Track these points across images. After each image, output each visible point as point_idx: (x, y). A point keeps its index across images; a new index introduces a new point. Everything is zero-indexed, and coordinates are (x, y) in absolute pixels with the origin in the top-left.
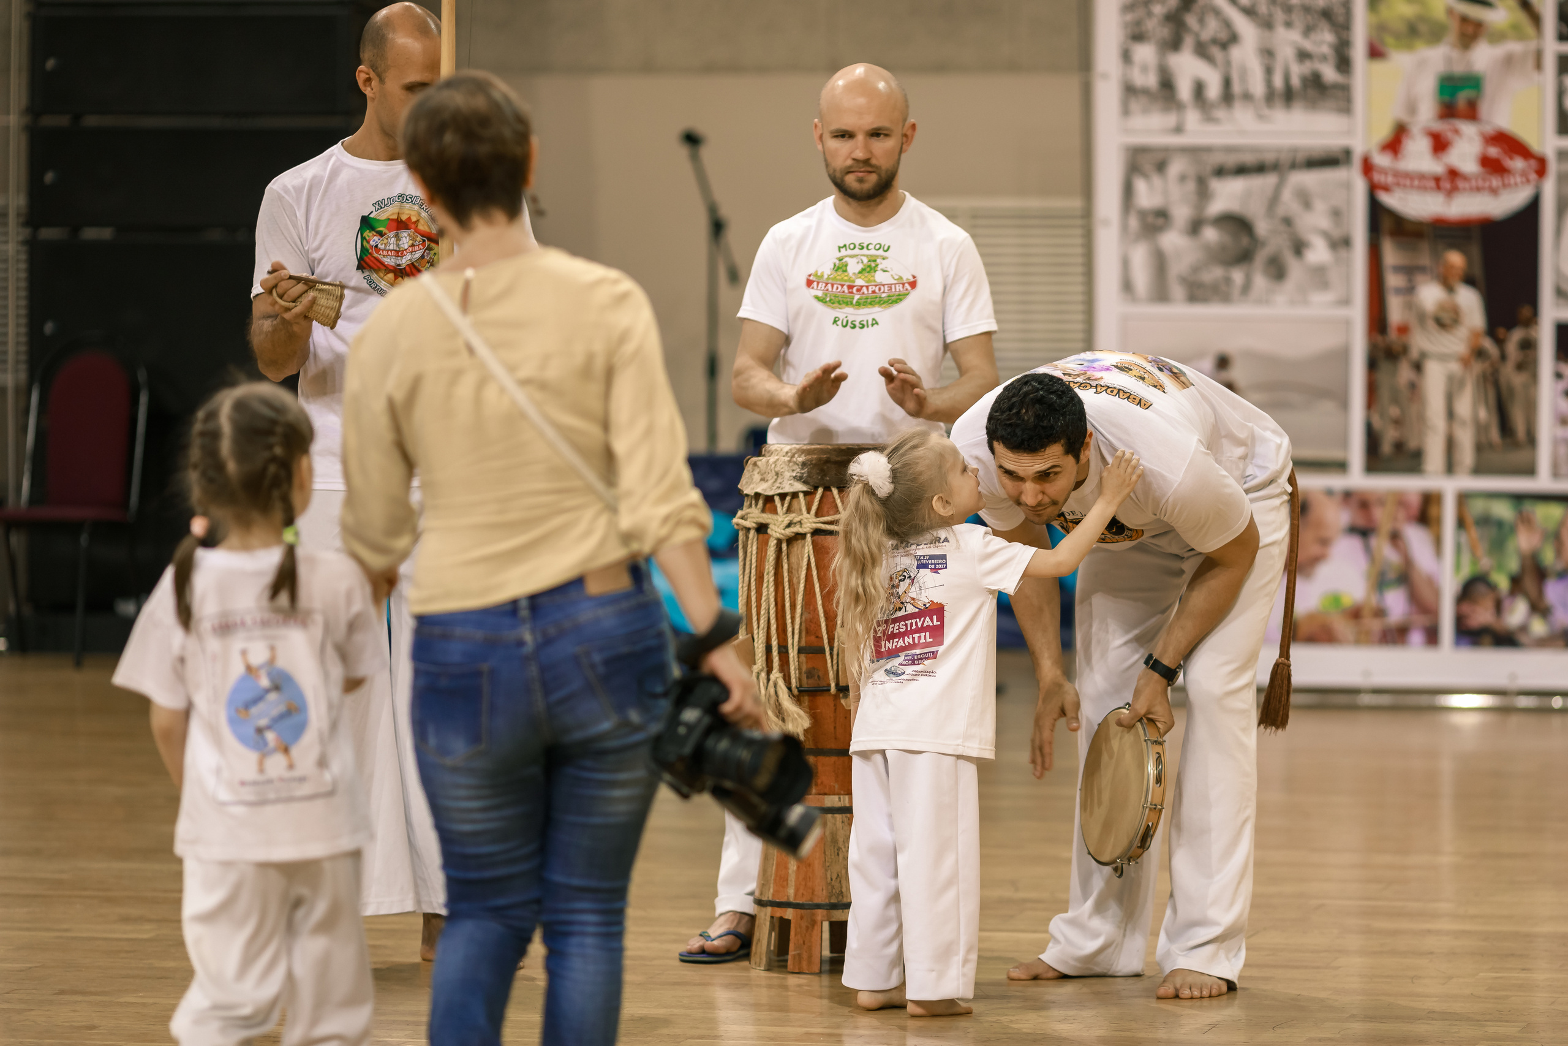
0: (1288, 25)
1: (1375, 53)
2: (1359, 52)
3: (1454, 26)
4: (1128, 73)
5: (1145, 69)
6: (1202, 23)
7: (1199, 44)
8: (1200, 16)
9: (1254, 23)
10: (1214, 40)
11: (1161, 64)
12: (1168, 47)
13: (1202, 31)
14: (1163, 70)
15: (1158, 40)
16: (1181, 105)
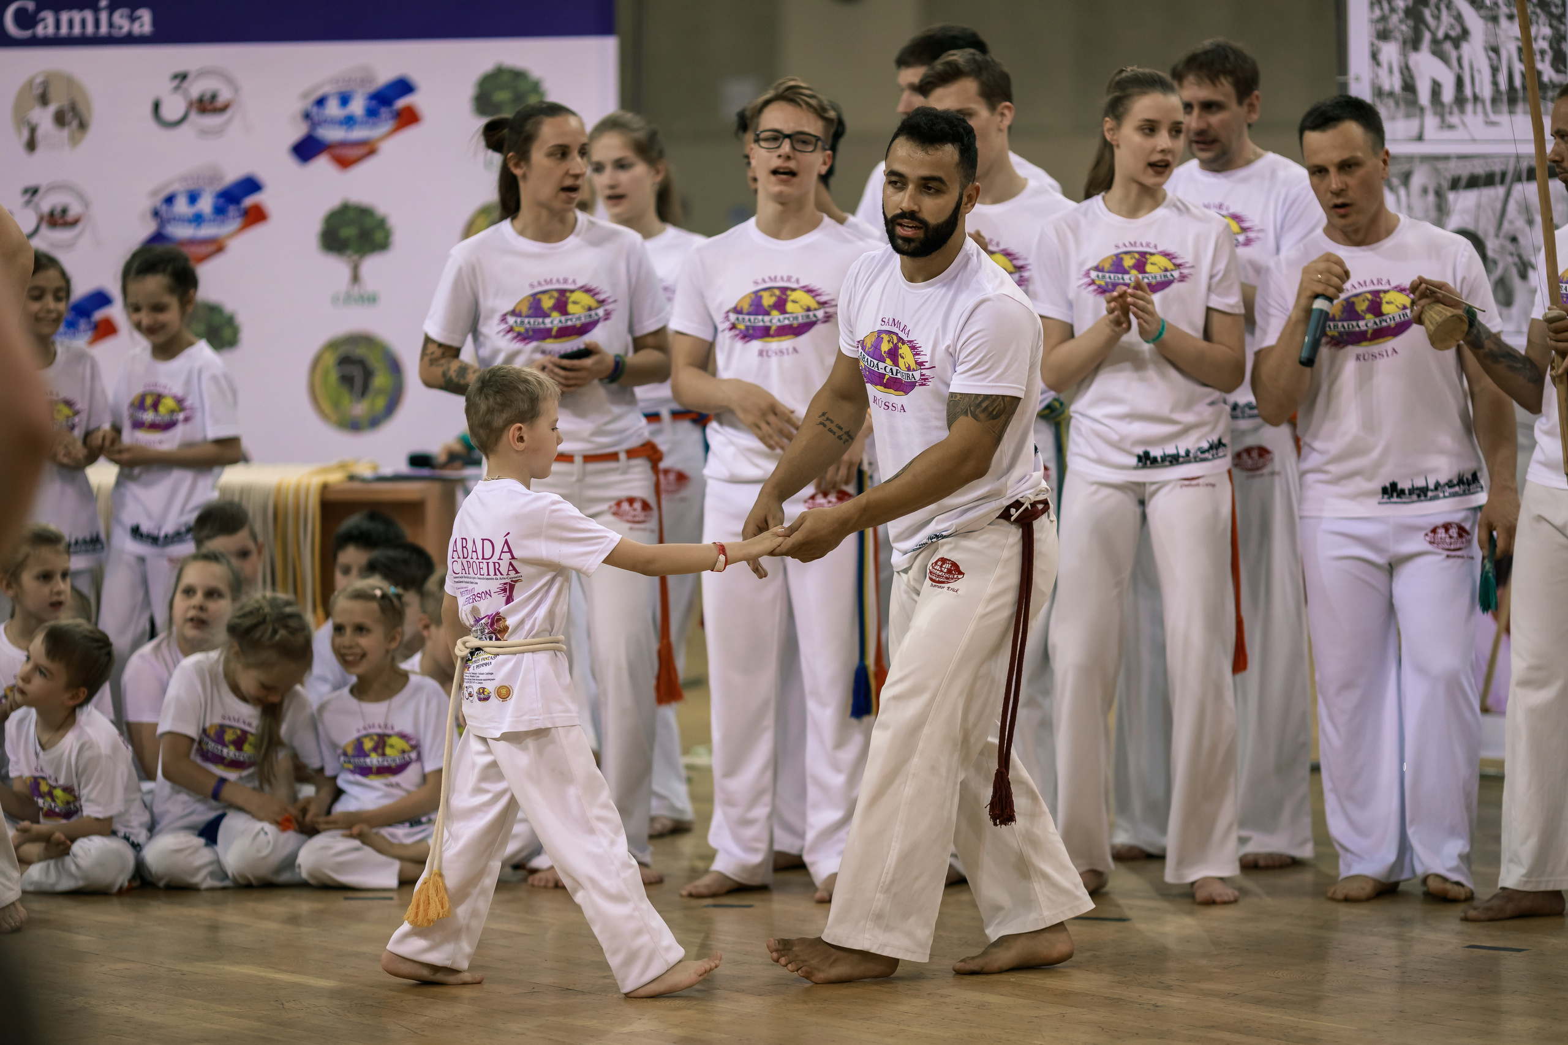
4: (1377, 76)
5: (1391, 71)
6: (1437, 18)
7: (1435, 42)
8: (1436, 11)
9: (1482, 17)
10: (1447, 37)
11: (1403, 65)
12: (1409, 46)
13: (1438, 28)
14: (1405, 71)
15: (1400, 38)
16: (1422, 110)
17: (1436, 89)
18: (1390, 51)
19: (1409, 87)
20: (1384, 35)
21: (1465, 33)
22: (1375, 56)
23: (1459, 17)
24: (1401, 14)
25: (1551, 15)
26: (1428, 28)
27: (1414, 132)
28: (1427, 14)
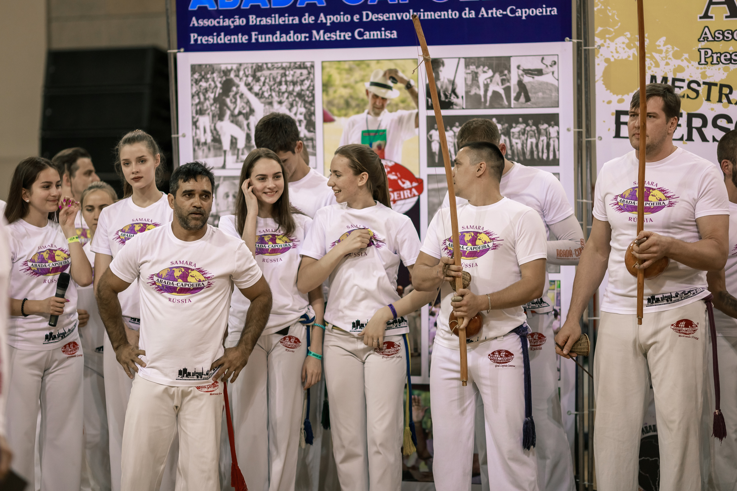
0: (280, 103)
1: (327, 119)
2: (318, 118)
3: (370, 100)
4: (196, 133)
5: (205, 131)
6: (235, 103)
7: (232, 115)
8: (233, 100)
9: (262, 103)
10: (240, 113)
11: (213, 128)
12: (217, 118)
13: (235, 108)
14: (215, 132)
15: (211, 114)
16: (225, 152)
17: (234, 142)
18: (205, 121)
19: (217, 140)
20: (201, 112)
21: (252, 111)
22: (195, 123)
23: (248, 102)
24: (212, 101)
25: (305, 102)
26: (229, 108)
27: (221, 165)
28: (228, 100)
